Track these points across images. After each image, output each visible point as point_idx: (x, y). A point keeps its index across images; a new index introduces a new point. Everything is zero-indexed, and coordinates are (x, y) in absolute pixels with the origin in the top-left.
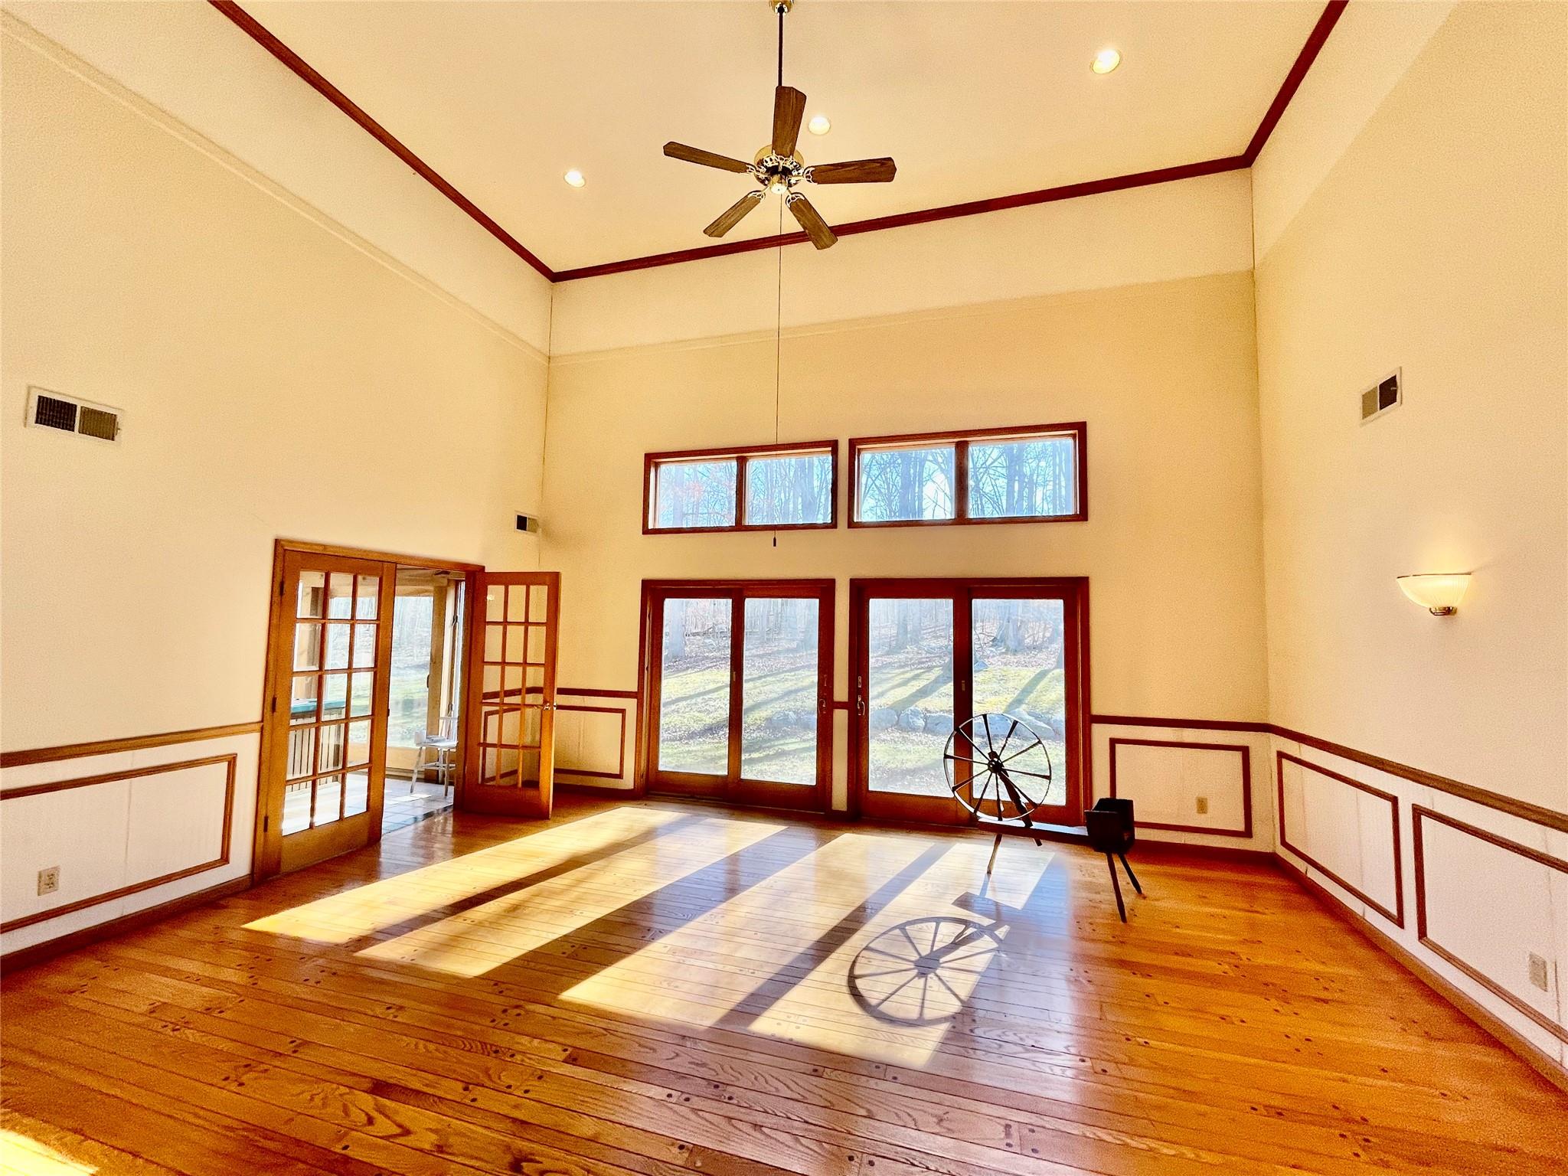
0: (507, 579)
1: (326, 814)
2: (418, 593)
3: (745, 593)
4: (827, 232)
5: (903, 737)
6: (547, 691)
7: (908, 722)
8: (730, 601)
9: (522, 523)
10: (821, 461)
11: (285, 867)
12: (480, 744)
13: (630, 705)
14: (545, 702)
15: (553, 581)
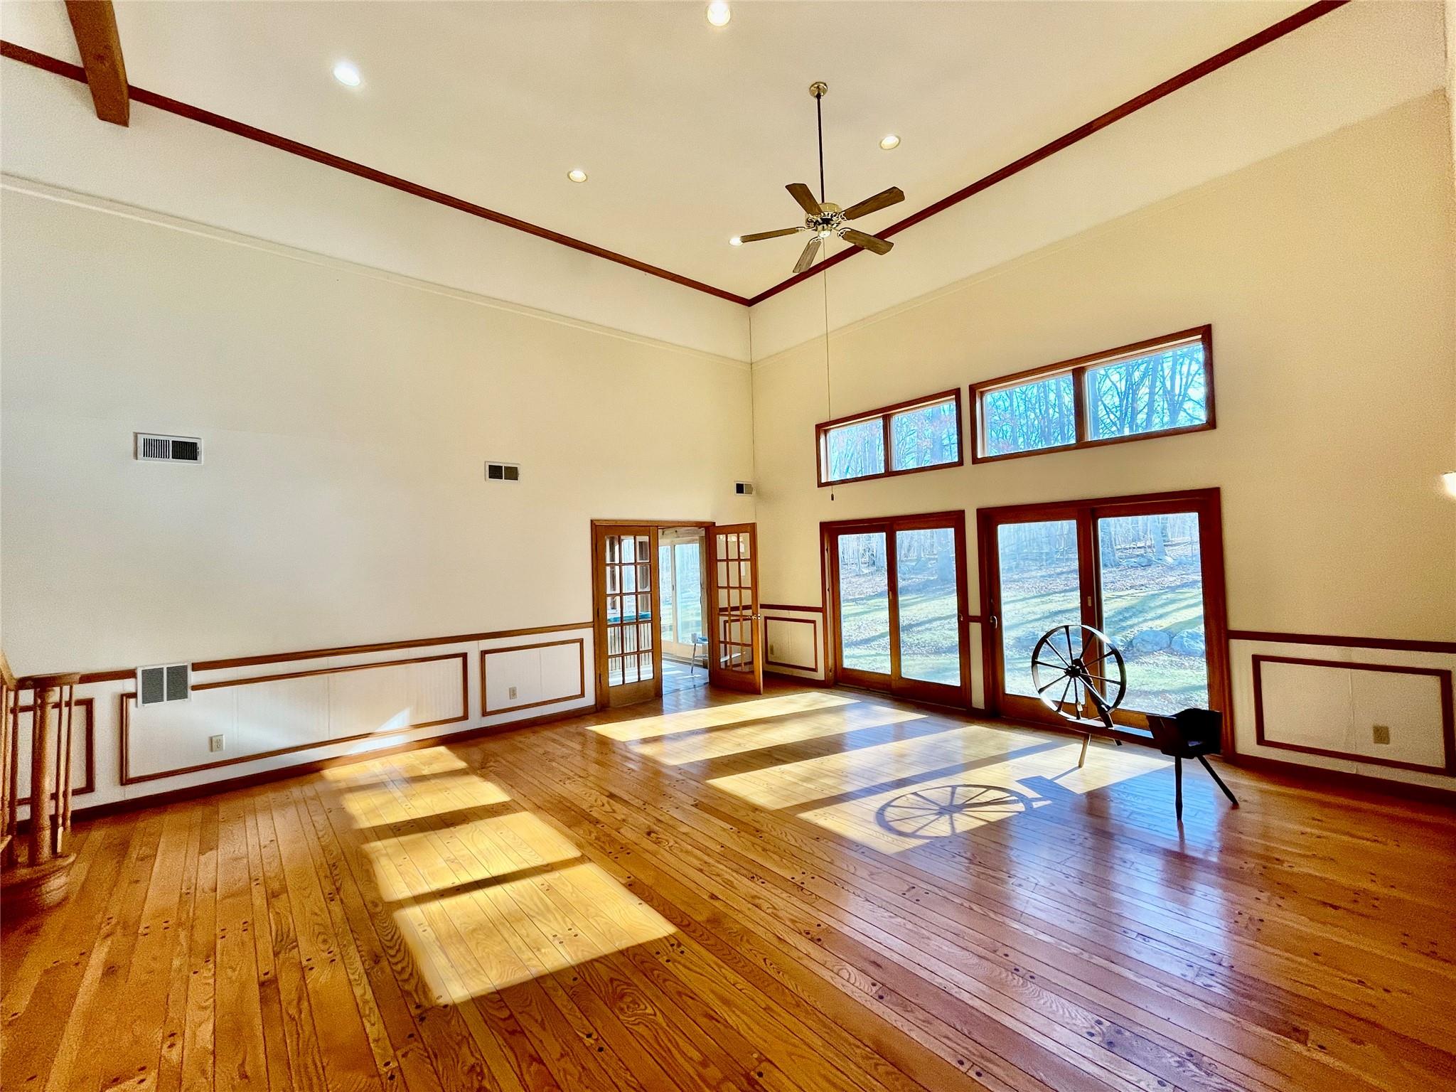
0: (727, 530)
1: (631, 677)
2: (689, 542)
3: (895, 526)
4: (876, 240)
5: (1172, 661)
6: (754, 607)
7: (1182, 645)
8: (884, 534)
9: (740, 489)
10: (947, 407)
11: (612, 703)
12: (722, 642)
13: (818, 617)
14: (753, 614)
15: (751, 529)
